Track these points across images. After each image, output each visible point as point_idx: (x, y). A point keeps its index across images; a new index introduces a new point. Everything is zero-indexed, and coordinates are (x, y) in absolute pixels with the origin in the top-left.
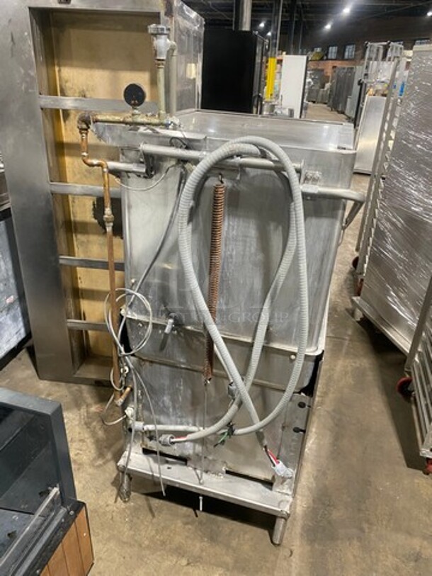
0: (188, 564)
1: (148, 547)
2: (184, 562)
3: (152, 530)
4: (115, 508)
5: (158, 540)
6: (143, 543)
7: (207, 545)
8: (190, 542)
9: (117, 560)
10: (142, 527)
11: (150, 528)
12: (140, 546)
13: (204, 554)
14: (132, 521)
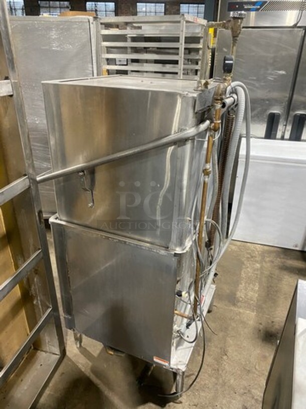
0: (226, 355)
1: (217, 378)
2: (225, 357)
3: (204, 376)
4: (187, 404)
5: (211, 373)
6: (214, 382)
7: (213, 344)
8: (211, 353)
9: (228, 400)
10: (202, 382)
11: (203, 377)
12: (216, 384)
13: (219, 346)
14: (197, 390)
